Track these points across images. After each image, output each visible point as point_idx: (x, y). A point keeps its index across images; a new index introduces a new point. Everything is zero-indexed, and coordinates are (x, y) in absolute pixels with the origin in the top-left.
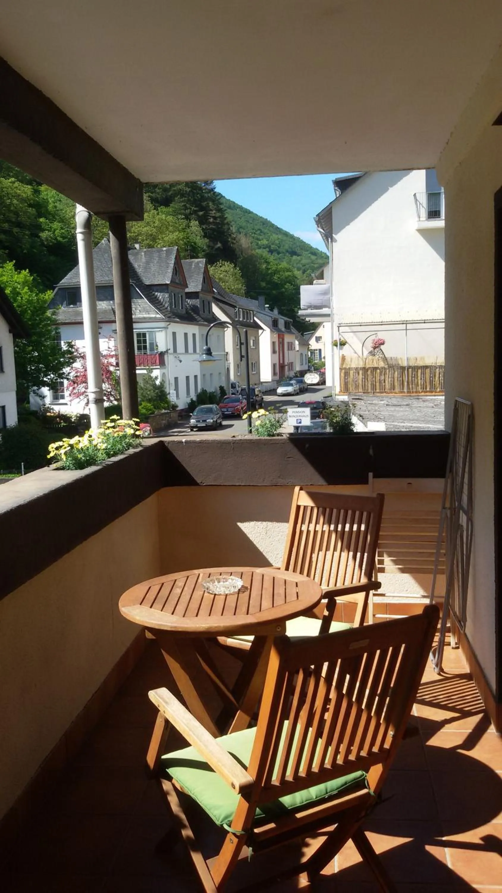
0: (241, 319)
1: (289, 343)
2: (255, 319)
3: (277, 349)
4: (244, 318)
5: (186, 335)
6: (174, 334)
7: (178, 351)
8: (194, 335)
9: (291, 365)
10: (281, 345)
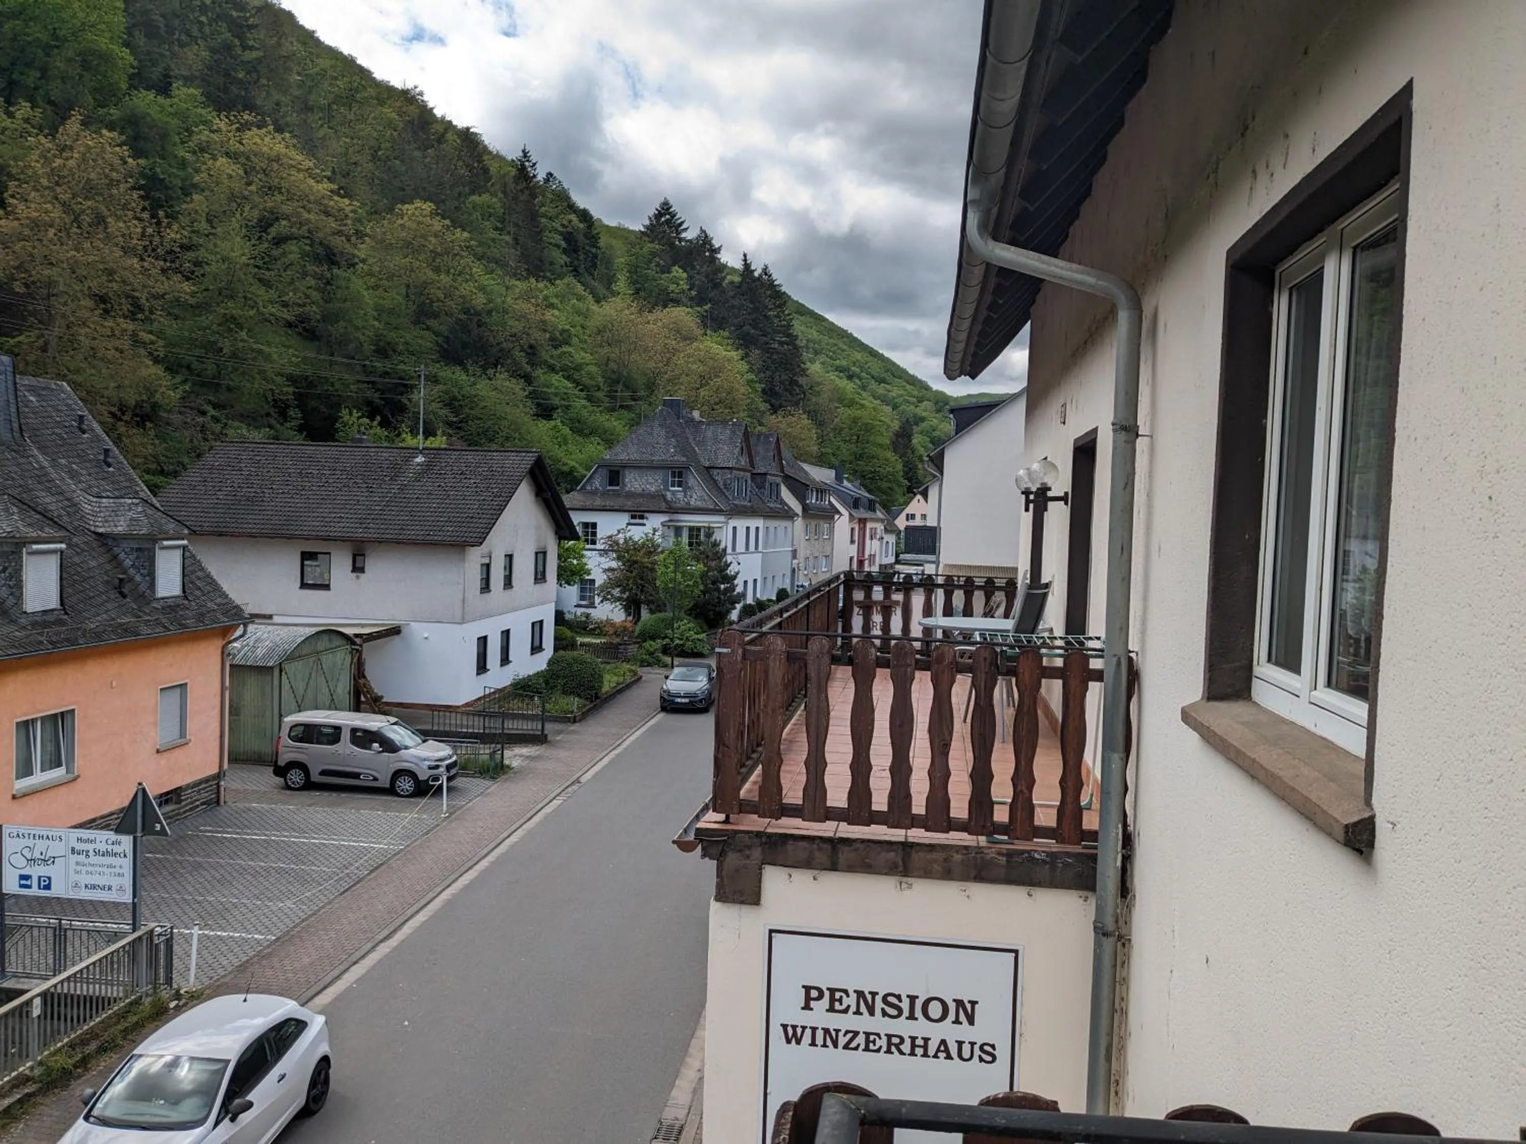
0: (813, 501)
1: (871, 529)
2: (832, 499)
3: (856, 538)
4: (817, 500)
5: (748, 528)
6: (735, 528)
7: (738, 550)
8: (757, 528)
9: (872, 557)
10: (862, 532)
